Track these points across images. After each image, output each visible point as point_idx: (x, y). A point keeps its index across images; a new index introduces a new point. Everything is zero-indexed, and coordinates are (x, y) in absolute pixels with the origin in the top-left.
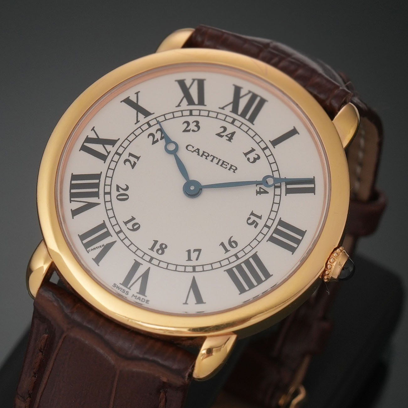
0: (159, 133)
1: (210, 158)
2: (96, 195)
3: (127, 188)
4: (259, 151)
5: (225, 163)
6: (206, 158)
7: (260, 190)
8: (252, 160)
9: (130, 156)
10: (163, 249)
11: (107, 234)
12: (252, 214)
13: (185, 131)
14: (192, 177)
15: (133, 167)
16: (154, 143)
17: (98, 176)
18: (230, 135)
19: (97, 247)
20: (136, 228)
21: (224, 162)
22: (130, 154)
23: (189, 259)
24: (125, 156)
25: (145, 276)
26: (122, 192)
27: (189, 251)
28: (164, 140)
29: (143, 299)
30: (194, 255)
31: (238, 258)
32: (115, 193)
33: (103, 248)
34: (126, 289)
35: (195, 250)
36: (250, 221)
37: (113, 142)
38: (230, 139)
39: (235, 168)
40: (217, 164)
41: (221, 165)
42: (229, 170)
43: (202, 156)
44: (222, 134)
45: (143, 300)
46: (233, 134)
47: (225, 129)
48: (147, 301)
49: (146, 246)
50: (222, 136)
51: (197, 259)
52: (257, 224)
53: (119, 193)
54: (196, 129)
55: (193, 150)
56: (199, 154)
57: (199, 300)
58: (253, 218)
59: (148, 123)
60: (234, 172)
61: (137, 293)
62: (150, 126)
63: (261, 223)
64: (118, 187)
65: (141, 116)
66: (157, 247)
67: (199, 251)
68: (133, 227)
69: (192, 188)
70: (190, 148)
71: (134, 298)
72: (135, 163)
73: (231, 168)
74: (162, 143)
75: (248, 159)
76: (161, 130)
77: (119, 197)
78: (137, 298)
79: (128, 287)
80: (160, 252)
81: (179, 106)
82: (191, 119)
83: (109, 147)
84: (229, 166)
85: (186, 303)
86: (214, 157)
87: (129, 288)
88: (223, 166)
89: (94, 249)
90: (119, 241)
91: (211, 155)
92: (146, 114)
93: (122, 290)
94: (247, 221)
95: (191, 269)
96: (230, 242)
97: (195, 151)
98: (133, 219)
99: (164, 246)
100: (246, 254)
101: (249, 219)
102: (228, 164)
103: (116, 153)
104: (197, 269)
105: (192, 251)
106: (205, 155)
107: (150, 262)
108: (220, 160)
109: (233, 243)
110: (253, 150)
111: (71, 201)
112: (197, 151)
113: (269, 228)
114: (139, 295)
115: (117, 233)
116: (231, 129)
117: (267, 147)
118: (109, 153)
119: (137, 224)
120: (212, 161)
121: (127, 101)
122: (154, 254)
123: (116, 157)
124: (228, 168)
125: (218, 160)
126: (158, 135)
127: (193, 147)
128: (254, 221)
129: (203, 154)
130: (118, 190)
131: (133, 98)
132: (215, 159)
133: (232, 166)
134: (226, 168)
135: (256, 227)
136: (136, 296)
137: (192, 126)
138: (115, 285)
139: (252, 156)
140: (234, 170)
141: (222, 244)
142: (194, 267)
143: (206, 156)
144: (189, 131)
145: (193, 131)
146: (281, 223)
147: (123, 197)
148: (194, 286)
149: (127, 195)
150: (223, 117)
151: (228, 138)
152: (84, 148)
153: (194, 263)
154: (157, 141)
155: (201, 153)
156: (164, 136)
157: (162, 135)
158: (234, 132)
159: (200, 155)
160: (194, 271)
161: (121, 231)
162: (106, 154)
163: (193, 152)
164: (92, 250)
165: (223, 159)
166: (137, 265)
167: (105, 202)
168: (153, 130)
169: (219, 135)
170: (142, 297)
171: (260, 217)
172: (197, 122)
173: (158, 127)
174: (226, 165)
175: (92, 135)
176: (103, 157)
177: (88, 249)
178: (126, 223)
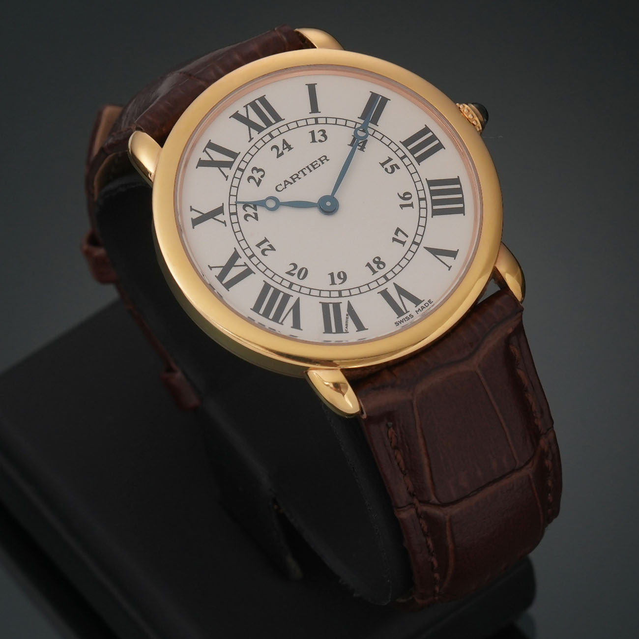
0: (247, 208)
1: (301, 175)
2: (286, 297)
3: (295, 266)
4: (316, 128)
5: (314, 164)
6: (300, 178)
7: (360, 146)
8: (323, 138)
9: (260, 247)
10: (379, 262)
11: (337, 306)
12: (383, 165)
13: (258, 184)
14: (315, 199)
15: (273, 249)
16: (256, 218)
17: (267, 287)
18: (285, 145)
19: (346, 322)
20: (343, 277)
21: (311, 164)
22: (258, 245)
23: (403, 243)
24: (258, 251)
25: (401, 291)
26: (296, 272)
27: (394, 239)
28: (258, 207)
29: (425, 305)
30: (401, 237)
31: (425, 199)
32: (294, 279)
33: (349, 317)
34: (407, 315)
35: (396, 233)
36: (390, 170)
37: (235, 256)
38: (289, 148)
39: (324, 158)
40: (311, 171)
41: (315, 168)
42: (323, 163)
43: (295, 181)
44: (280, 152)
45: (427, 305)
46: (284, 142)
47: (276, 147)
48: (429, 301)
49: (368, 276)
50: (282, 154)
51: (407, 236)
52: (396, 165)
53: (296, 275)
54: (261, 173)
55: (283, 186)
56: (291, 183)
57: (453, 254)
58: (388, 166)
59: (231, 214)
60: (328, 160)
61: (416, 307)
62: (236, 214)
63: (396, 161)
64: (289, 273)
65: (220, 217)
66: (375, 266)
67: (398, 230)
68: (342, 279)
69: (328, 204)
70: (280, 188)
71: (419, 312)
72: (270, 246)
73: (322, 161)
74: (261, 211)
75: (320, 141)
76: (246, 205)
77: (301, 277)
78: (421, 309)
79: (405, 312)
80: (381, 266)
81: (227, 177)
82: (248, 173)
83: (239, 262)
84: (319, 162)
85: (450, 268)
86: (302, 171)
87: (407, 312)
88: (316, 167)
89: (347, 325)
90: (351, 299)
91: (299, 172)
92: (220, 210)
93: (406, 320)
94: (388, 172)
95: (414, 247)
96: (403, 198)
97: (285, 185)
98: (332, 275)
99: (377, 260)
100: (424, 190)
101: (386, 170)
102: (316, 161)
103: (250, 258)
104: (418, 240)
105: (396, 237)
106: (294, 178)
107: (387, 280)
108: (308, 167)
109: (406, 196)
110: (313, 133)
111: (281, 324)
112: (286, 183)
113: (405, 156)
114: (419, 307)
115: (340, 296)
116: (278, 142)
117: (316, 119)
118: (246, 265)
119: (339, 273)
120: (305, 175)
121: (195, 222)
122: (381, 273)
123: (254, 259)
124: (321, 164)
125: (306, 168)
126: (250, 211)
127: (281, 185)
128: (392, 167)
129: (294, 180)
130: (293, 275)
131: (196, 215)
132: (304, 170)
133: (320, 159)
134: (320, 165)
135: (398, 168)
136: (419, 309)
137: (257, 175)
138: (397, 324)
139: (318, 136)
140: (326, 159)
141: (402, 206)
142: (414, 242)
143: (297, 177)
144: (260, 181)
145: (262, 176)
146: (406, 143)
147: (303, 273)
148: (435, 252)
149: (303, 269)
150: (261, 143)
151: (288, 149)
152: (228, 286)
153: (409, 241)
154: (256, 214)
155: (291, 180)
156: (254, 205)
157: (251, 207)
158: (284, 140)
159: (292, 181)
160: (418, 244)
161: (340, 292)
162: (246, 267)
163: (286, 188)
164: (346, 327)
165: (308, 164)
166: (385, 294)
167: (299, 292)
168: (241, 213)
169: (279, 156)
170: (422, 304)
171: (390, 159)
172: (254, 168)
173: (240, 207)
174: (317, 164)
175: (218, 271)
176: (248, 272)
177: (344, 331)
178: (333, 283)
